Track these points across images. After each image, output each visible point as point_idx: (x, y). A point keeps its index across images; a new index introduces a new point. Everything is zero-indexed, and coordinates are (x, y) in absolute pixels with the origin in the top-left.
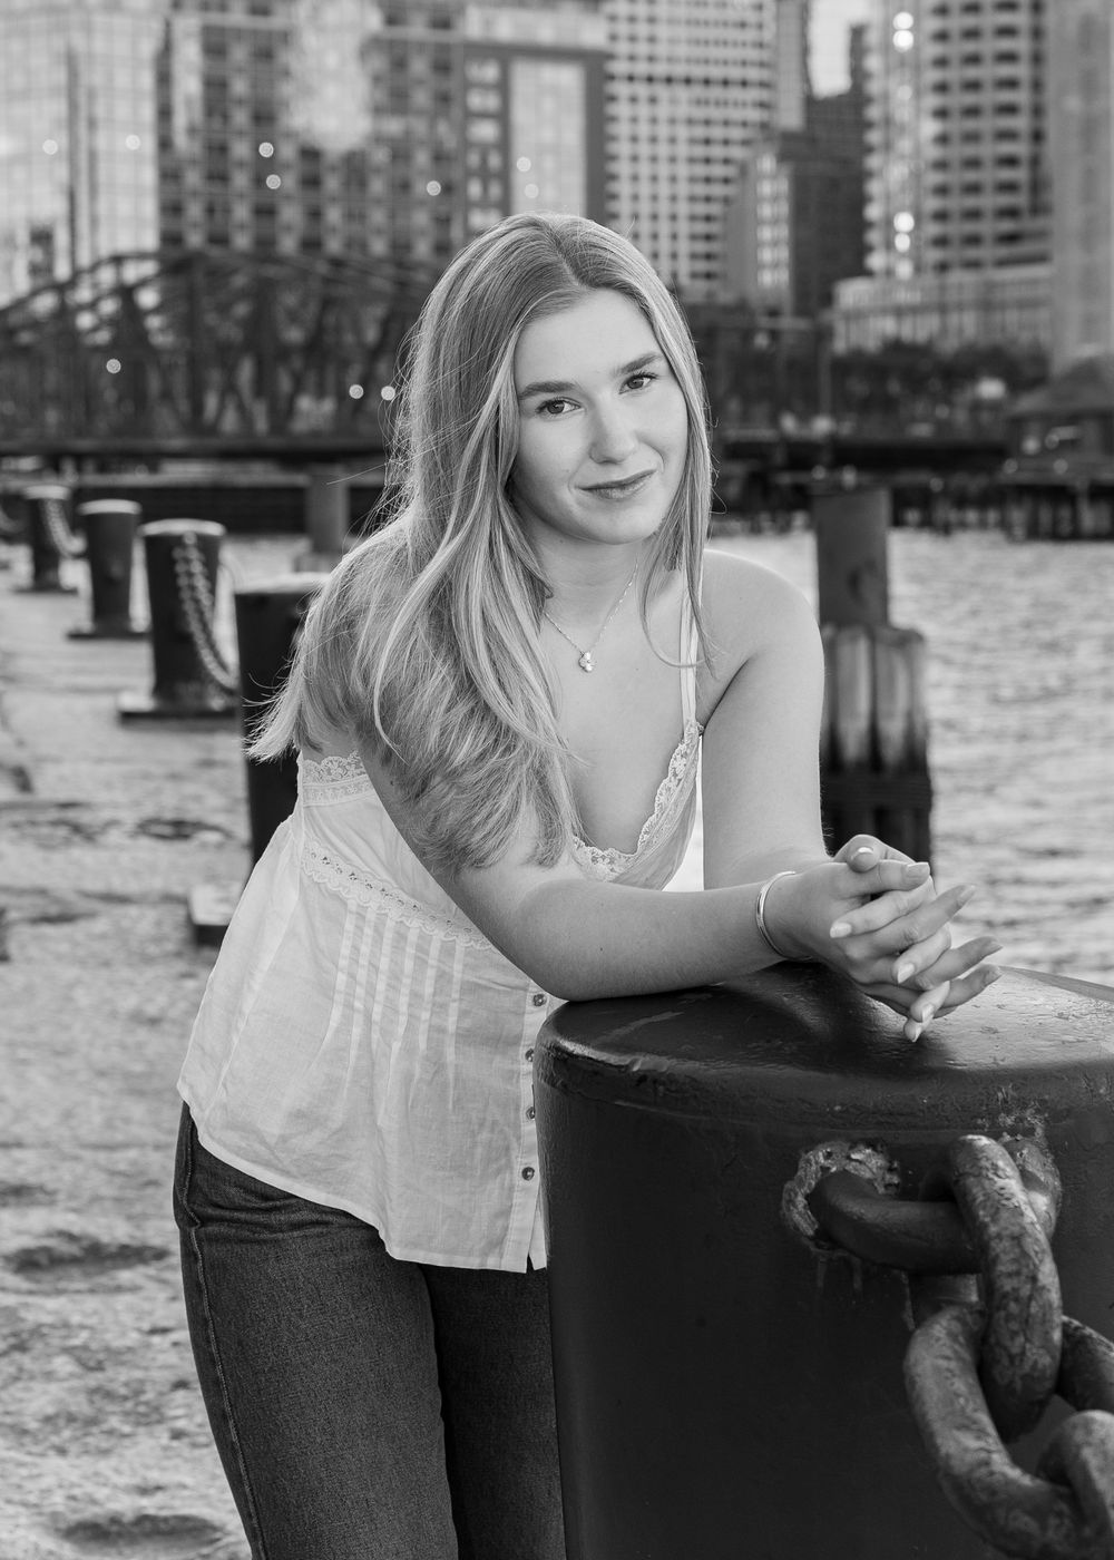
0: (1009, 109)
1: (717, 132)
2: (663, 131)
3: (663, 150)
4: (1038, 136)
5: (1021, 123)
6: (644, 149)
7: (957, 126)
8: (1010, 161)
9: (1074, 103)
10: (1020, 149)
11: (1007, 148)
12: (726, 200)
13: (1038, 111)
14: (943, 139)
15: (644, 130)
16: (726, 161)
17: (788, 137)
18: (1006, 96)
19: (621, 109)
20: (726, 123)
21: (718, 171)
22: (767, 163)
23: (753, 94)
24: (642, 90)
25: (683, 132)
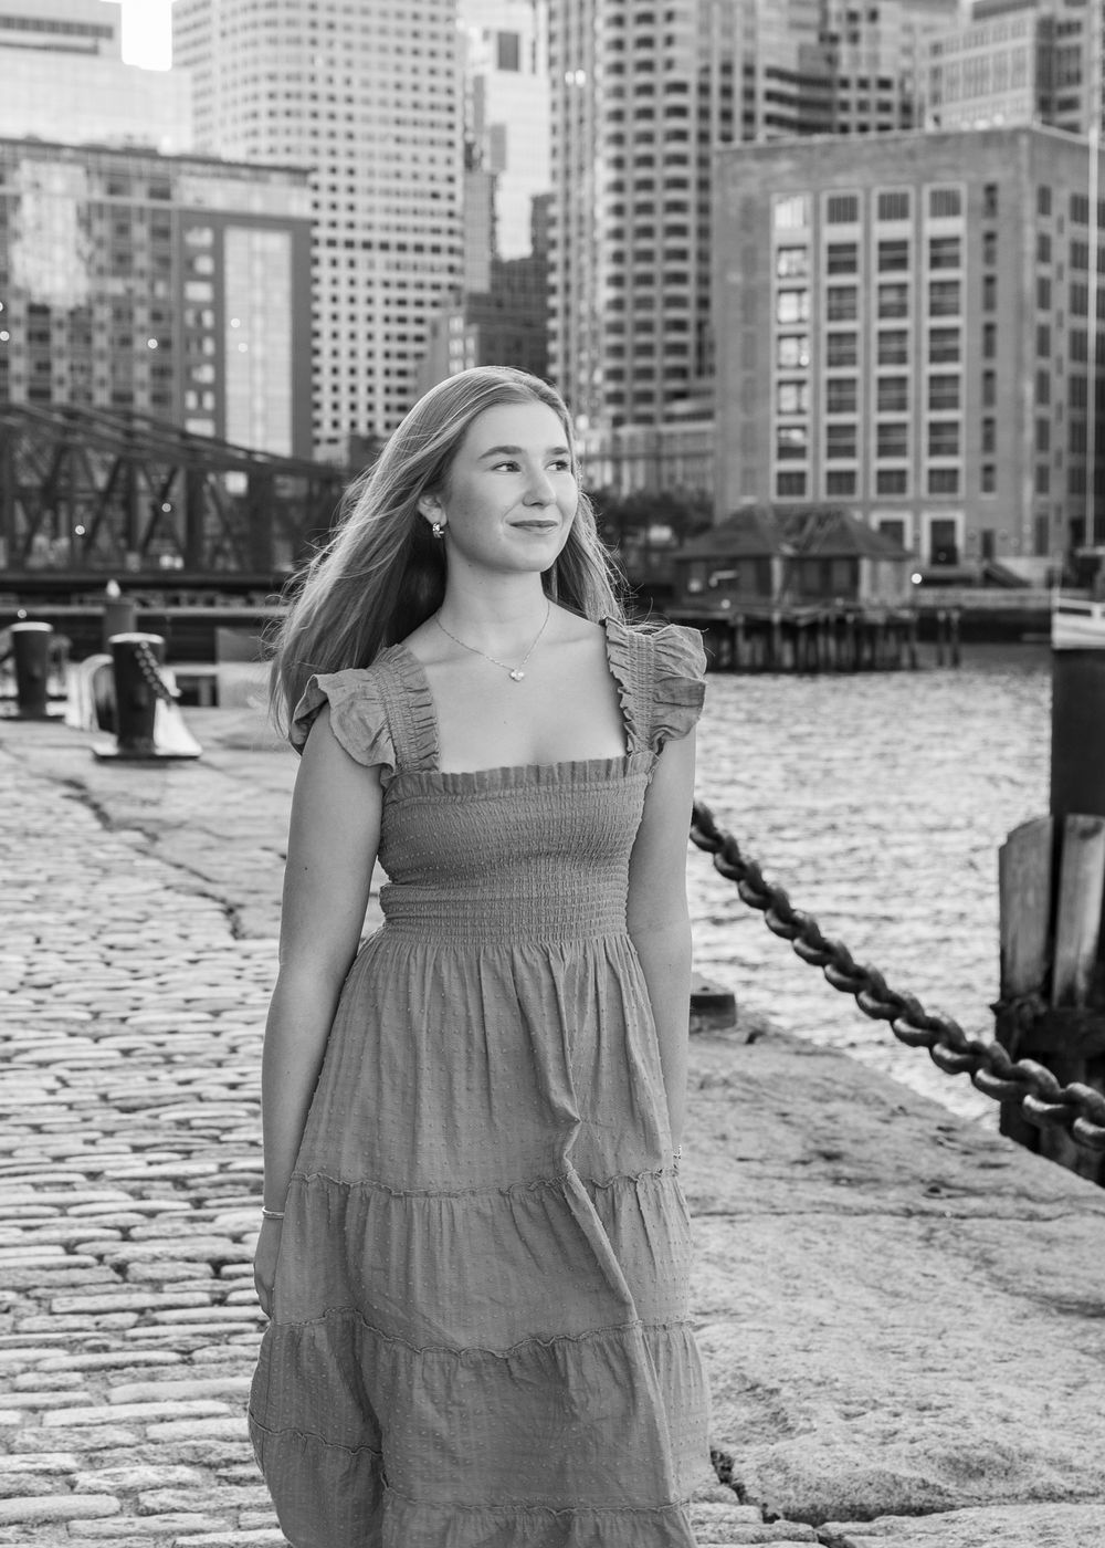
0: (679, 278)
1: (411, 294)
2: (361, 292)
3: (361, 309)
4: (704, 303)
5: (688, 291)
6: (344, 309)
7: (630, 292)
8: (679, 326)
9: (736, 277)
10: (688, 314)
11: (675, 314)
12: (419, 356)
13: (704, 280)
14: (617, 304)
15: (343, 291)
16: (420, 321)
17: (475, 299)
18: (675, 266)
19: (323, 272)
20: (420, 286)
21: (412, 329)
22: (457, 324)
23: (444, 259)
24: (342, 254)
25: (379, 294)
